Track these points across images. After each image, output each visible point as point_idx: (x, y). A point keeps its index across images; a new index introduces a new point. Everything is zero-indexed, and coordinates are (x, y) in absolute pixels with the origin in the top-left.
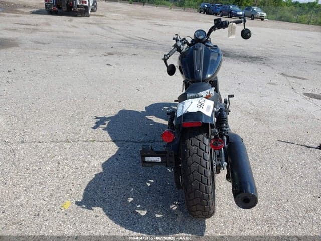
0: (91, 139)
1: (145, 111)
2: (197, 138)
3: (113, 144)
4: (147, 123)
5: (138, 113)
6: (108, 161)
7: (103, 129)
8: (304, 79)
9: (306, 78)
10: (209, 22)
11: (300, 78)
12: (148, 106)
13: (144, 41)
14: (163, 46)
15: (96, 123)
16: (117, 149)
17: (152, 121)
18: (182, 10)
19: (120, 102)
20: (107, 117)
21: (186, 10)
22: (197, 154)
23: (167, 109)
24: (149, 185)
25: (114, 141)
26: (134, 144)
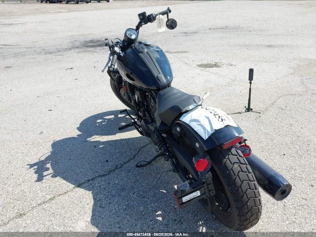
0: (48, 197)
1: (80, 133)
2: (232, 154)
3: (81, 191)
4: (95, 147)
5: (74, 138)
6: (93, 215)
7: (52, 177)
8: (185, 52)
9: (186, 50)
10: (60, 12)
11: (183, 52)
12: (78, 126)
13: (5, 48)
14: (34, 49)
15: (36, 173)
16: (91, 195)
17: (99, 143)
18: (19, 2)
19: (42, 133)
20: (43, 159)
21: (23, 2)
22: (242, 171)
23: (102, 122)
24: (160, 219)
25: (78, 186)
26: (103, 178)
